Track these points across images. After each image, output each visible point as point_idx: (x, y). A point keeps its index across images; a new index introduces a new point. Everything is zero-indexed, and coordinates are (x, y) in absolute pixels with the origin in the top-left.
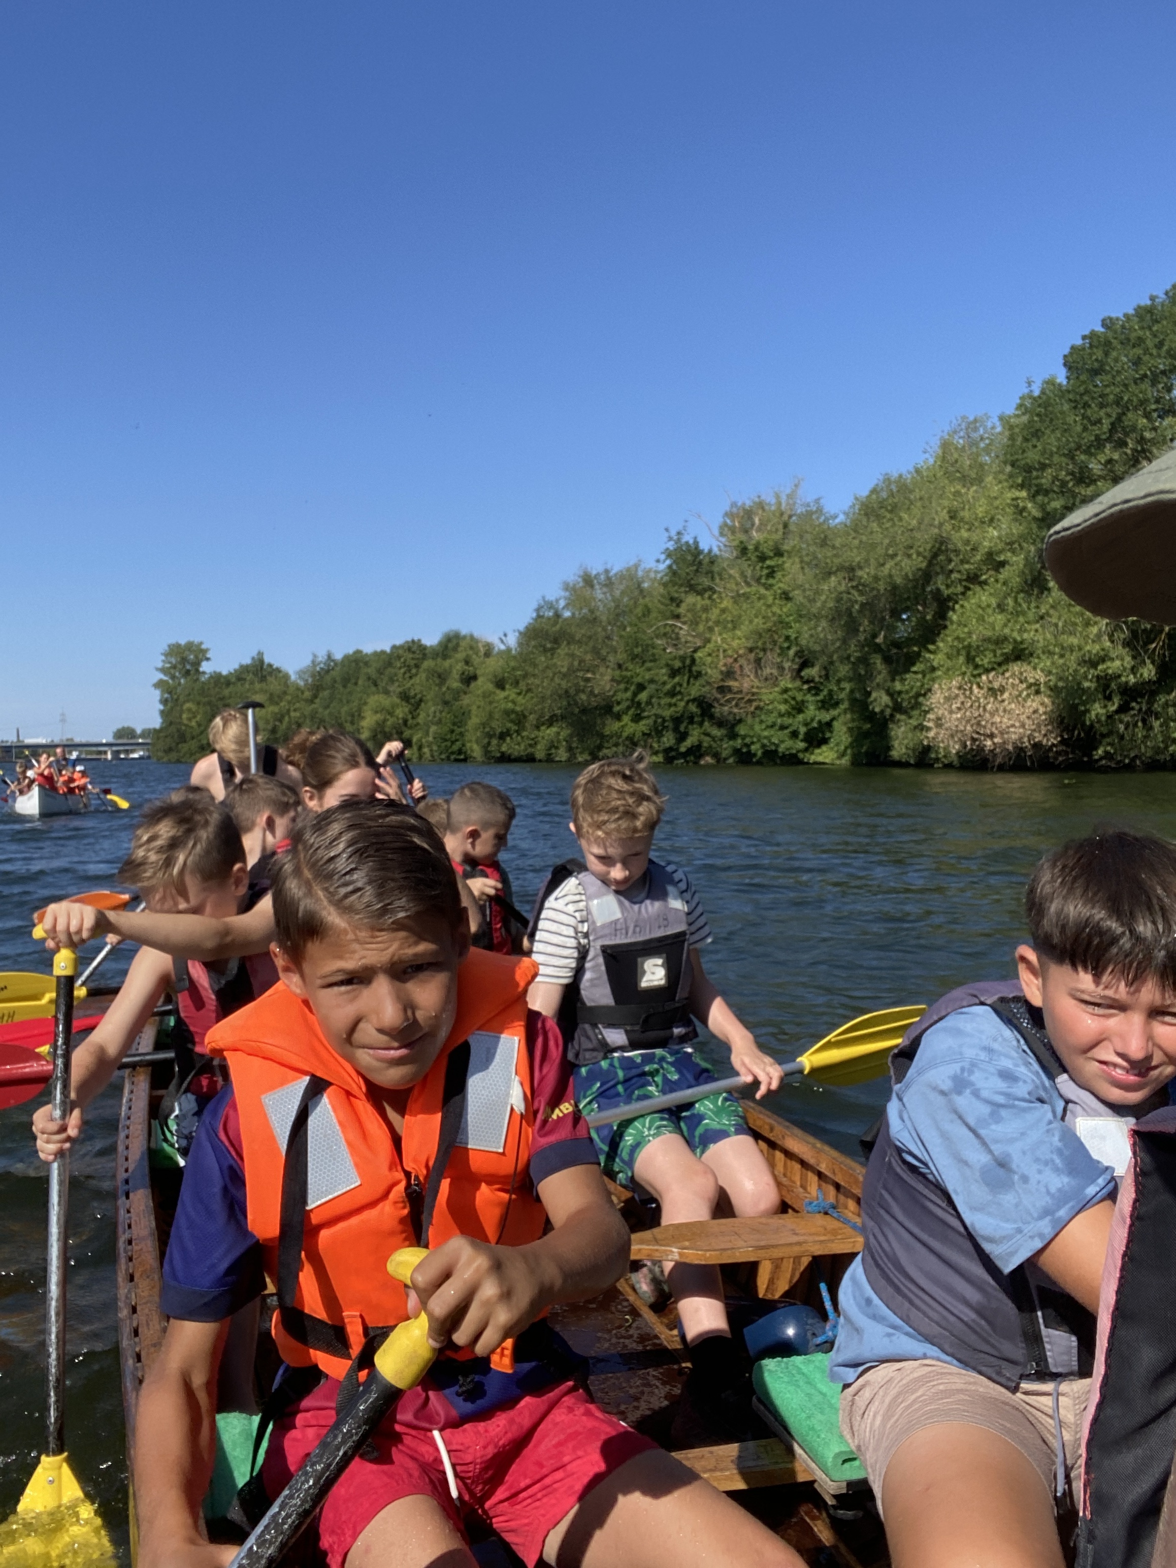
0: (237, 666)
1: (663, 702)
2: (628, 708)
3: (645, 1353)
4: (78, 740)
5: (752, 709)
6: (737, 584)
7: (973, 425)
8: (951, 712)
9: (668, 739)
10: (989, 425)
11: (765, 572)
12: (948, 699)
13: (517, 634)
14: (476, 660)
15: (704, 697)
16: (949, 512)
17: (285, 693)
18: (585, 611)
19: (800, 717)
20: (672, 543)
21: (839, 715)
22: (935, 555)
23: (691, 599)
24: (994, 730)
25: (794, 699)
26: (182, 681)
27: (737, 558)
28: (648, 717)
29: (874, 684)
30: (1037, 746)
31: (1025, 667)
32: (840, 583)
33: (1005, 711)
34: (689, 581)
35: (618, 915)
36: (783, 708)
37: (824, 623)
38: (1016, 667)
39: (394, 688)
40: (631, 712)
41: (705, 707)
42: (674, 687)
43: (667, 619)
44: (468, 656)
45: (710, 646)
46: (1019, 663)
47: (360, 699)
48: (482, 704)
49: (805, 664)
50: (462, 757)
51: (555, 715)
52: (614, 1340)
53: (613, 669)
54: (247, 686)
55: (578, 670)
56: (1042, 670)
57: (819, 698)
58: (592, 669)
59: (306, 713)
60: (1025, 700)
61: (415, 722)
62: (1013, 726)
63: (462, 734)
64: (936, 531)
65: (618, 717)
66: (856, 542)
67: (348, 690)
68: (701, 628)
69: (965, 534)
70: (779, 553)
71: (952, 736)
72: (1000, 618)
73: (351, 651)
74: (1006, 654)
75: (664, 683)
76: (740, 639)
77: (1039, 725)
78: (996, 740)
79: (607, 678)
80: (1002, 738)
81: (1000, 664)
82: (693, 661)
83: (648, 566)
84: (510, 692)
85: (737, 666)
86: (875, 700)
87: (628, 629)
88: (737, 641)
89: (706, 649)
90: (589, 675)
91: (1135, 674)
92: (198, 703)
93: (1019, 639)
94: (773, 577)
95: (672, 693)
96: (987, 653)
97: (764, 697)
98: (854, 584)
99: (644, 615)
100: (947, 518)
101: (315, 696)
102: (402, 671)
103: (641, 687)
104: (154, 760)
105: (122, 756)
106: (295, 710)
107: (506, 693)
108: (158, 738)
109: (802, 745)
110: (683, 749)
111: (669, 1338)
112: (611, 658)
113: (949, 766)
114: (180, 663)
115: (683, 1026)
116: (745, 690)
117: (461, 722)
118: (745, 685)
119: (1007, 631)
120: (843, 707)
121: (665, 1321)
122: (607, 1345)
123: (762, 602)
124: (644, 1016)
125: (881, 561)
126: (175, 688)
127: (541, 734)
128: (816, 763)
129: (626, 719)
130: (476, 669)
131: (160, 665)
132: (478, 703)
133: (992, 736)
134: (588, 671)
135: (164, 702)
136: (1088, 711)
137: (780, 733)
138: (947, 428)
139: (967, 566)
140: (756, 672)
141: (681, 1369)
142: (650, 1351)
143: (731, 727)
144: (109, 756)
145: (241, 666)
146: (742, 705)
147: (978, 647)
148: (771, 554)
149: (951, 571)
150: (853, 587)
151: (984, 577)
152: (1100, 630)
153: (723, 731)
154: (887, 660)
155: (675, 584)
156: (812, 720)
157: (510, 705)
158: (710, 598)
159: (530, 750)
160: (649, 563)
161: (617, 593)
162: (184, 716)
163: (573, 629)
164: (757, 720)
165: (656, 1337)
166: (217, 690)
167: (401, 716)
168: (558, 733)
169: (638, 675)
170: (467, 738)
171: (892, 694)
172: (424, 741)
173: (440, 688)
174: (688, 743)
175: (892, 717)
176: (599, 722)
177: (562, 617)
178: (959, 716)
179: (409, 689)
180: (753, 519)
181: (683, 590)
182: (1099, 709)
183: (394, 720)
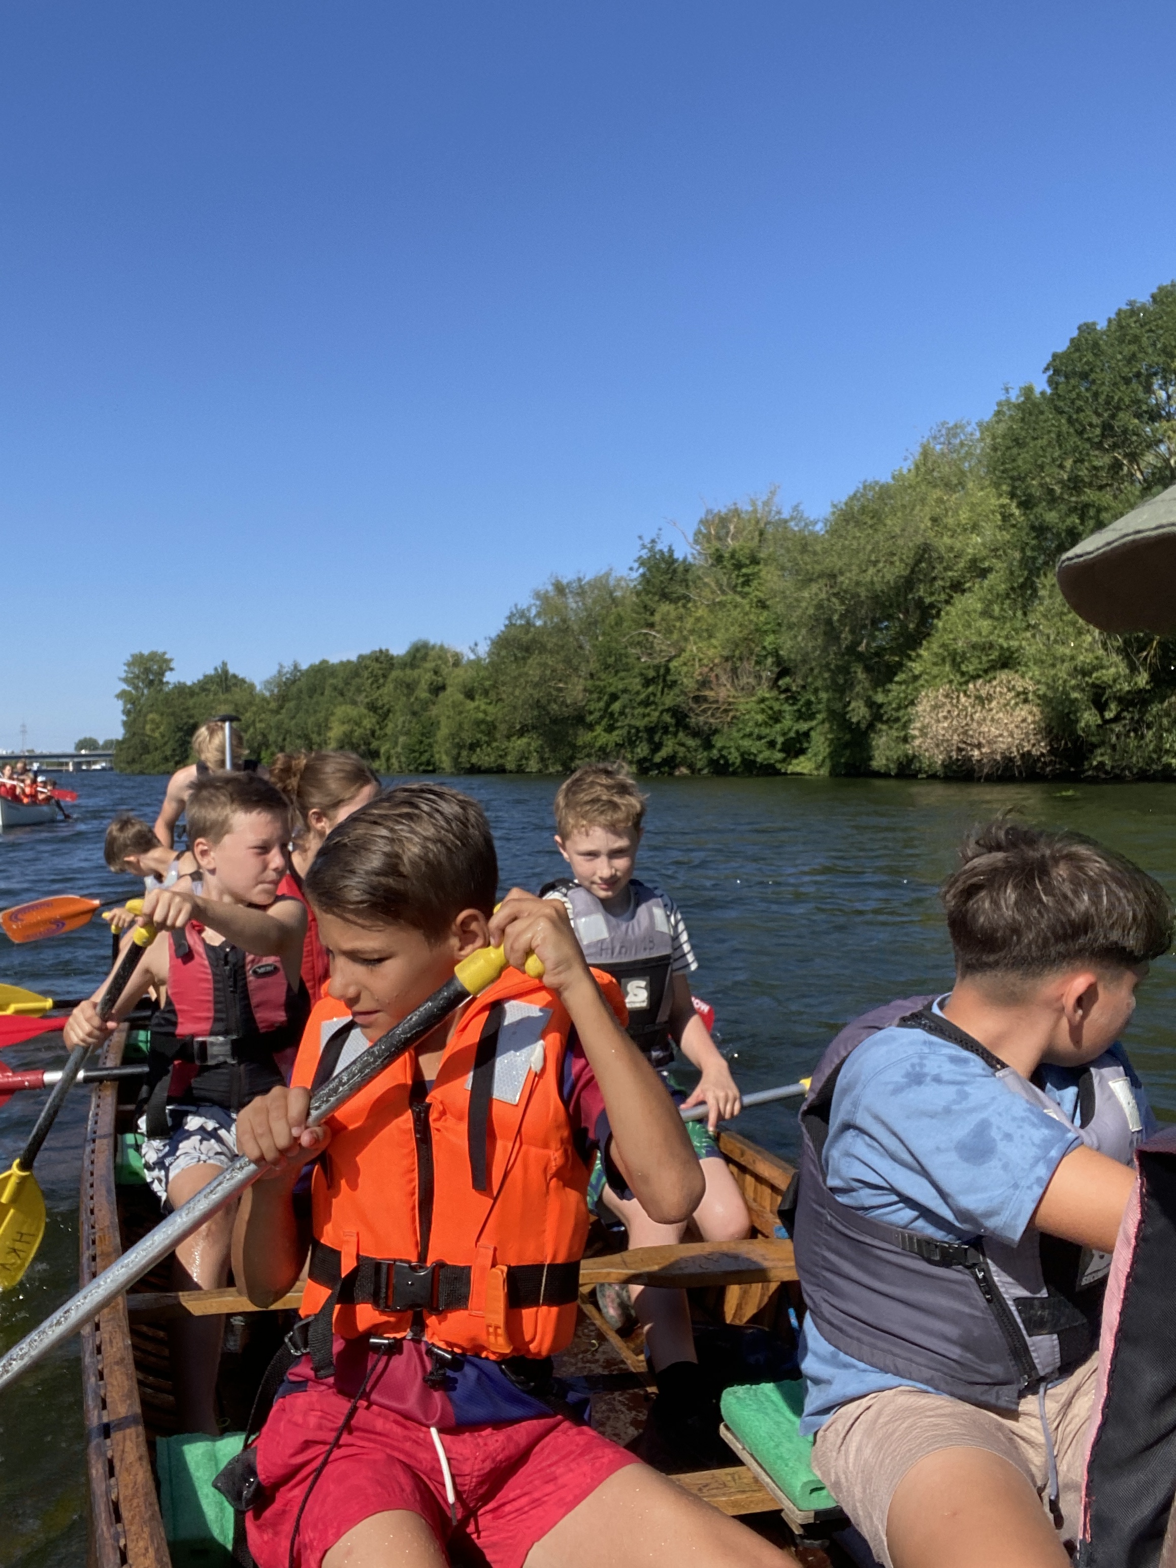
0: (201, 677)
1: (636, 712)
2: (602, 718)
3: (611, 1377)
4: (38, 751)
5: (729, 719)
6: (713, 592)
7: (953, 431)
8: (938, 721)
9: (642, 750)
10: (969, 430)
11: (741, 580)
12: (935, 707)
13: (489, 642)
14: (445, 671)
15: (679, 706)
16: (932, 519)
17: (251, 703)
18: (557, 619)
19: (778, 727)
20: (646, 551)
21: (817, 725)
22: (918, 562)
23: (665, 608)
24: (981, 739)
25: (771, 708)
26: (146, 691)
27: (712, 565)
28: (622, 727)
29: (853, 695)
30: (1026, 756)
31: (1013, 675)
32: (820, 591)
33: (992, 720)
34: (663, 589)
35: (605, 934)
36: (760, 718)
37: (804, 632)
38: (1003, 675)
39: (361, 698)
40: (604, 722)
41: (680, 717)
42: (648, 697)
43: (642, 627)
44: (436, 665)
45: (685, 656)
46: (1006, 670)
47: (327, 710)
48: (452, 713)
49: (784, 672)
50: (431, 769)
51: (526, 725)
52: (580, 1365)
53: (586, 679)
54: (211, 697)
55: (550, 679)
56: (1030, 679)
57: (795, 708)
58: (564, 678)
59: (273, 724)
60: (1013, 709)
61: (382, 733)
62: (1001, 735)
63: (430, 745)
64: (919, 538)
65: (591, 727)
66: (838, 548)
67: (315, 700)
68: (675, 636)
69: (947, 540)
70: (755, 561)
71: (937, 746)
72: (985, 624)
73: (317, 661)
74: (992, 660)
75: (638, 693)
76: (715, 647)
77: (1027, 734)
78: (984, 750)
79: (580, 687)
80: (990, 747)
81: (986, 671)
82: (668, 670)
83: (619, 575)
84: (480, 702)
85: (713, 675)
86: (853, 710)
87: (600, 638)
88: (713, 650)
89: (681, 659)
90: (561, 685)
91: (1129, 682)
92: (162, 714)
93: (1005, 646)
94: (749, 586)
95: (646, 703)
96: (973, 659)
97: (741, 707)
98: (835, 590)
99: (617, 624)
100: (930, 525)
101: (281, 707)
102: (370, 681)
103: (614, 697)
104: (117, 771)
105: (84, 767)
106: (261, 721)
107: (477, 703)
108: (121, 750)
109: (780, 756)
110: (657, 759)
111: (636, 1363)
112: (583, 667)
113: (933, 777)
114: (143, 673)
115: (661, 1049)
116: (721, 700)
117: (430, 733)
118: (722, 695)
119: (993, 637)
120: (820, 717)
121: (632, 1346)
122: (573, 1369)
123: (739, 610)
125: (864, 568)
126: (139, 699)
127: (511, 745)
128: (792, 774)
129: (599, 729)
130: (445, 679)
131: (123, 675)
132: (447, 713)
133: (979, 746)
134: (560, 681)
135: (127, 713)
136: (1078, 719)
137: (758, 743)
139: (950, 574)
140: (733, 682)
141: (647, 1395)
142: (616, 1375)
143: (706, 738)
144: (71, 768)
145: (205, 676)
146: (718, 715)
147: (964, 653)
148: (748, 562)
149: (935, 579)
150: (835, 595)
151: (968, 584)
152: (1093, 639)
153: (698, 742)
154: (868, 669)
155: (648, 592)
156: (790, 730)
157: (481, 716)
158: (684, 606)
159: (500, 761)
160: (621, 572)
161: (589, 601)
162: (148, 727)
163: (545, 639)
164: (735, 729)
165: (623, 1362)
166: (181, 700)
167: (368, 726)
168: (529, 744)
169: (610, 685)
170: (436, 749)
171: (871, 704)
172: (392, 752)
173: (409, 698)
174: (663, 753)
175: (871, 726)
176: (571, 732)
177: (534, 625)
178: (946, 725)
179: (377, 699)
180: (728, 528)
181: (657, 598)
182: (1089, 718)
183: (362, 730)
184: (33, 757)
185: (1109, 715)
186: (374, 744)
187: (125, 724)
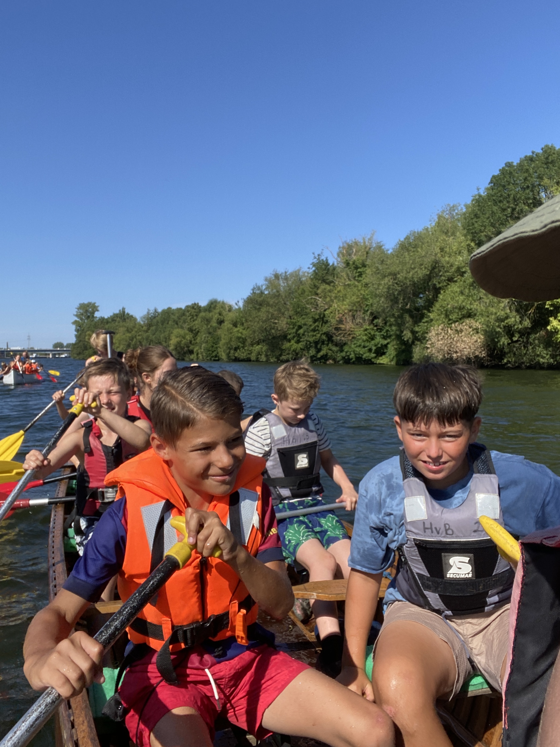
0: (112, 314)
1: (310, 334)
2: (294, 337)
3: (299, 643)
4: (37, 348)
5: (350, 338)
6: (345, 280)
7: (453, 208)
8: (438, 341)
9: (312, 352)
10: (460, 208)
11: (357, 274)
12: (437, 334)
13: (243, 301)
14: (224, 313)
15: (329, 332)
16: (440, 249)
17: (134, 327)
18: (275, 291)
19: (373, 342)
20: (316, 260)
21: (391, 342)
22: (433, 269)
23: (323, 286)
24: (457, 349)
25: (370, 333)
26: (86, 321)
27: (345, 267)
28: (303, 341)
29: (405, 327)
30: (476, 357)
31: (472, 321)
32: (389, 281)
33: (462, 341)
34: (323, 277)
35: (285, 434)
36: (365, 338)
37: (383, 299)
38: (467, 321)
39: (186, 326)
40: (295, 339)
41: (329, 337)
42: (315, 327)
43: (313, 295)
44: (220, 311)
45: (332, 309)
46: (469, 319)
47: (170, 331)
48: (227, 333)
49: (375, 318)
50: (217, 359)
51: (260, 340)
52: (284, 637)
53: (287, 319)
54: (117, 324)
55: (271, 319)
56: (480, 323)
57: (381, 334)
58: (277, 318)
59: (144, 337)
60: (471, 336)
61: (195, 342)
62: (465, 348)
63: (217, 348)
64: (433, 257)
65: (289, 341)
66: (398, 261)
67: (164, 326)
68: (328, 299)
69: (447, 259)
70: (364, 266)
71: (439, 352)
72: (462, 298)
73: (166, 308)
74: (463, 314)
75: (311, 326)
76: (345, 305)
77: (477, 348)
78: (458, 354)
79: (285, 322)
80: (461, 353)
81: (460, 319)
82: (324, 315)
84: (240, 328)
85: (344, 318)
86: (405, 335)
87: (295, 300)
88: (345, 306)
89: (330, 310)
90: (276, 321)
91: (521, 325)
93: (469, 308)
94: (361, 277)
95: (314, 330)
96: (455, 314)
97: (356, 333)
98: (396, 281)
99: (302, 293)
100: (439, 251)
101: (148, 329)
102: (190, 318)
103: (300, 327)
104: (72, 358)
105: (57, 356)
106: (139, 336)
107: (238, 329)
108: (74, 348)
109: (374, 355)
110: (319, 356)
111: (310, 636)
112: (286, 313)
114: (85, 312)
115: (317, 486)
116: (347, 329)
117: (217, 342)
118: (348, 327)
119: (464, 304)
120: (392, 338)
121: (308, 628)
122: (280, 639)
123: (356, 288)
124: (298, 482)
125: (409, 271)
126: (83, 324)
127: (254, 348)
128: (380, 364)
129: (293, 342)
130: (224, 317)
131: (75, 313)
132: (225, 333)
133: (456, 352)
135: (77, 331)
136: (499, 341)
137: (363, 349)
138: (441, 210)
139: (448, 274)
140: (352, 321)
141: (316, 651)
142: (301, 642)
143: (341, 346)
144: (51, 356)
145: (114, 314)
146: (346, 336)
147: (451, 311)
148: (361, 266)
149: (441, 276)
150: (395, 283)
151: (455, 279)
152: (505, 305)
153: (338, 348)
154: (412, 316)
155: (317, 279)
156: (378, 344)
157: (240, 335)
158: (332, 286)
159: (248, 356)
160: (305, 269)
161: (290, 282)
163: (269, 300)
164: (353, 343)
165: (304, 636)
166: (102, 325)
167: (189, 339)
168: (262, 348)
169: (299, 321)
170: (219, 350)
171: (413, 332)
172: (199, 351)
173: (207, 326)
174: (321, 353)
175: (413, 342)
176: (280, 343)
177: (264, 293)
178: (442, 342)
179: (193, 326)
180: (352, 250)
181: (320, 282)
182: (504, 341)
183: (185, 340)
184: (33, 351)
185: (515, 339)
186: (191, 347)
187: (76, 336)
